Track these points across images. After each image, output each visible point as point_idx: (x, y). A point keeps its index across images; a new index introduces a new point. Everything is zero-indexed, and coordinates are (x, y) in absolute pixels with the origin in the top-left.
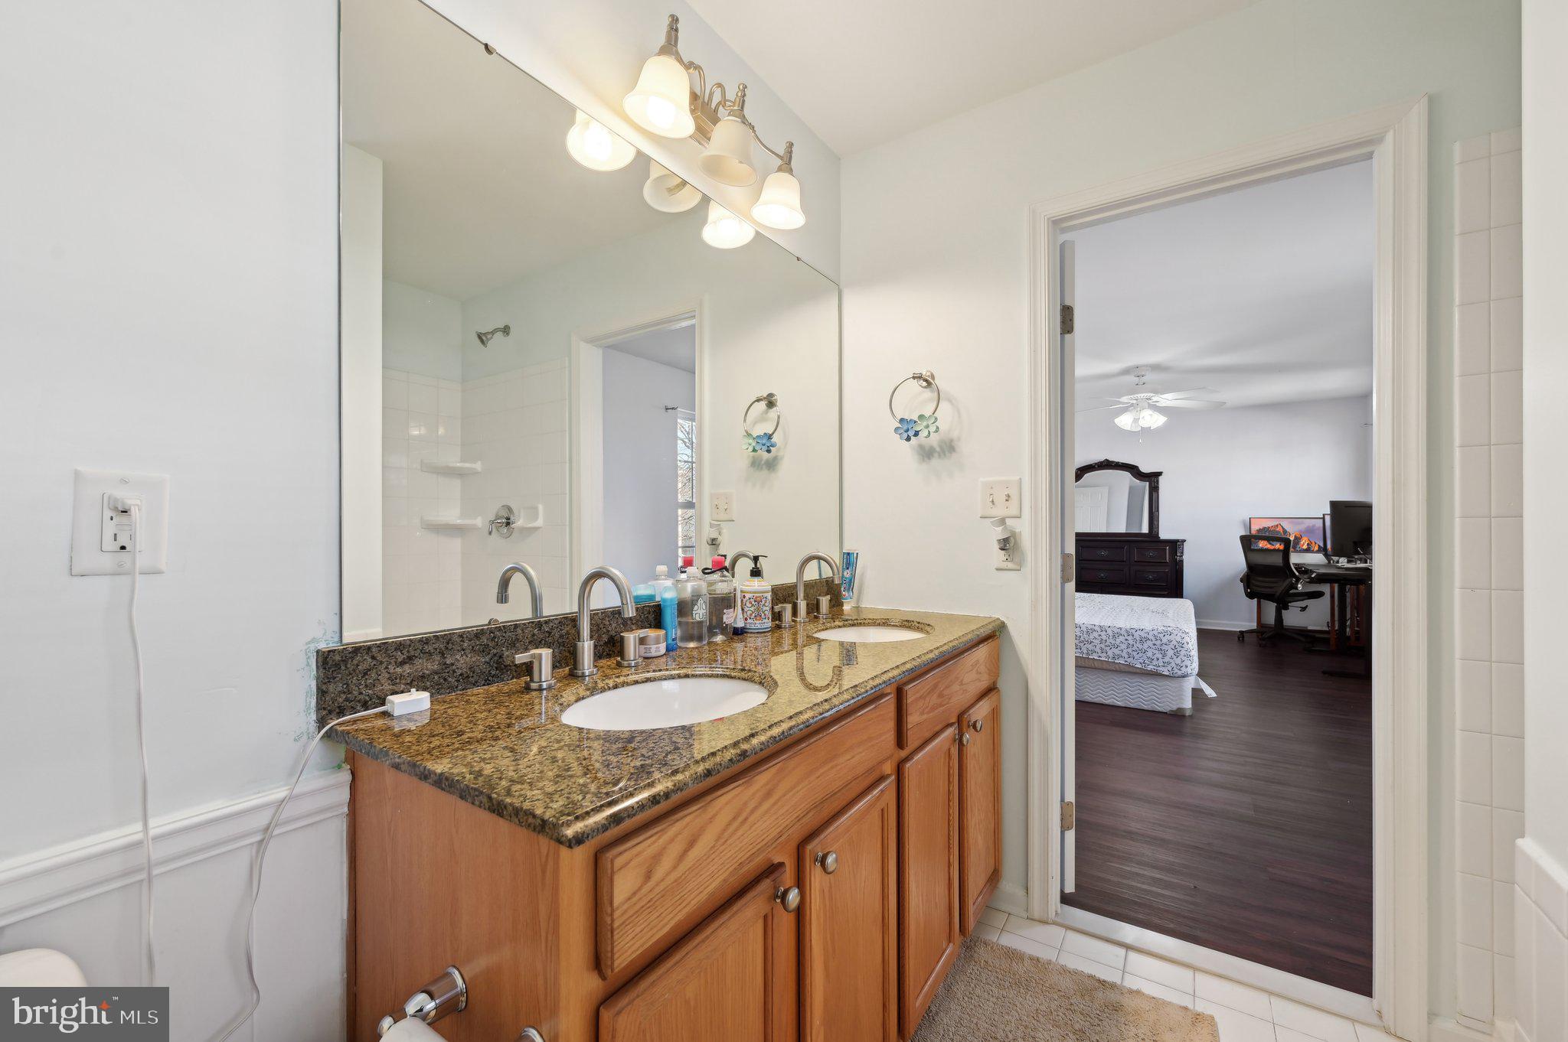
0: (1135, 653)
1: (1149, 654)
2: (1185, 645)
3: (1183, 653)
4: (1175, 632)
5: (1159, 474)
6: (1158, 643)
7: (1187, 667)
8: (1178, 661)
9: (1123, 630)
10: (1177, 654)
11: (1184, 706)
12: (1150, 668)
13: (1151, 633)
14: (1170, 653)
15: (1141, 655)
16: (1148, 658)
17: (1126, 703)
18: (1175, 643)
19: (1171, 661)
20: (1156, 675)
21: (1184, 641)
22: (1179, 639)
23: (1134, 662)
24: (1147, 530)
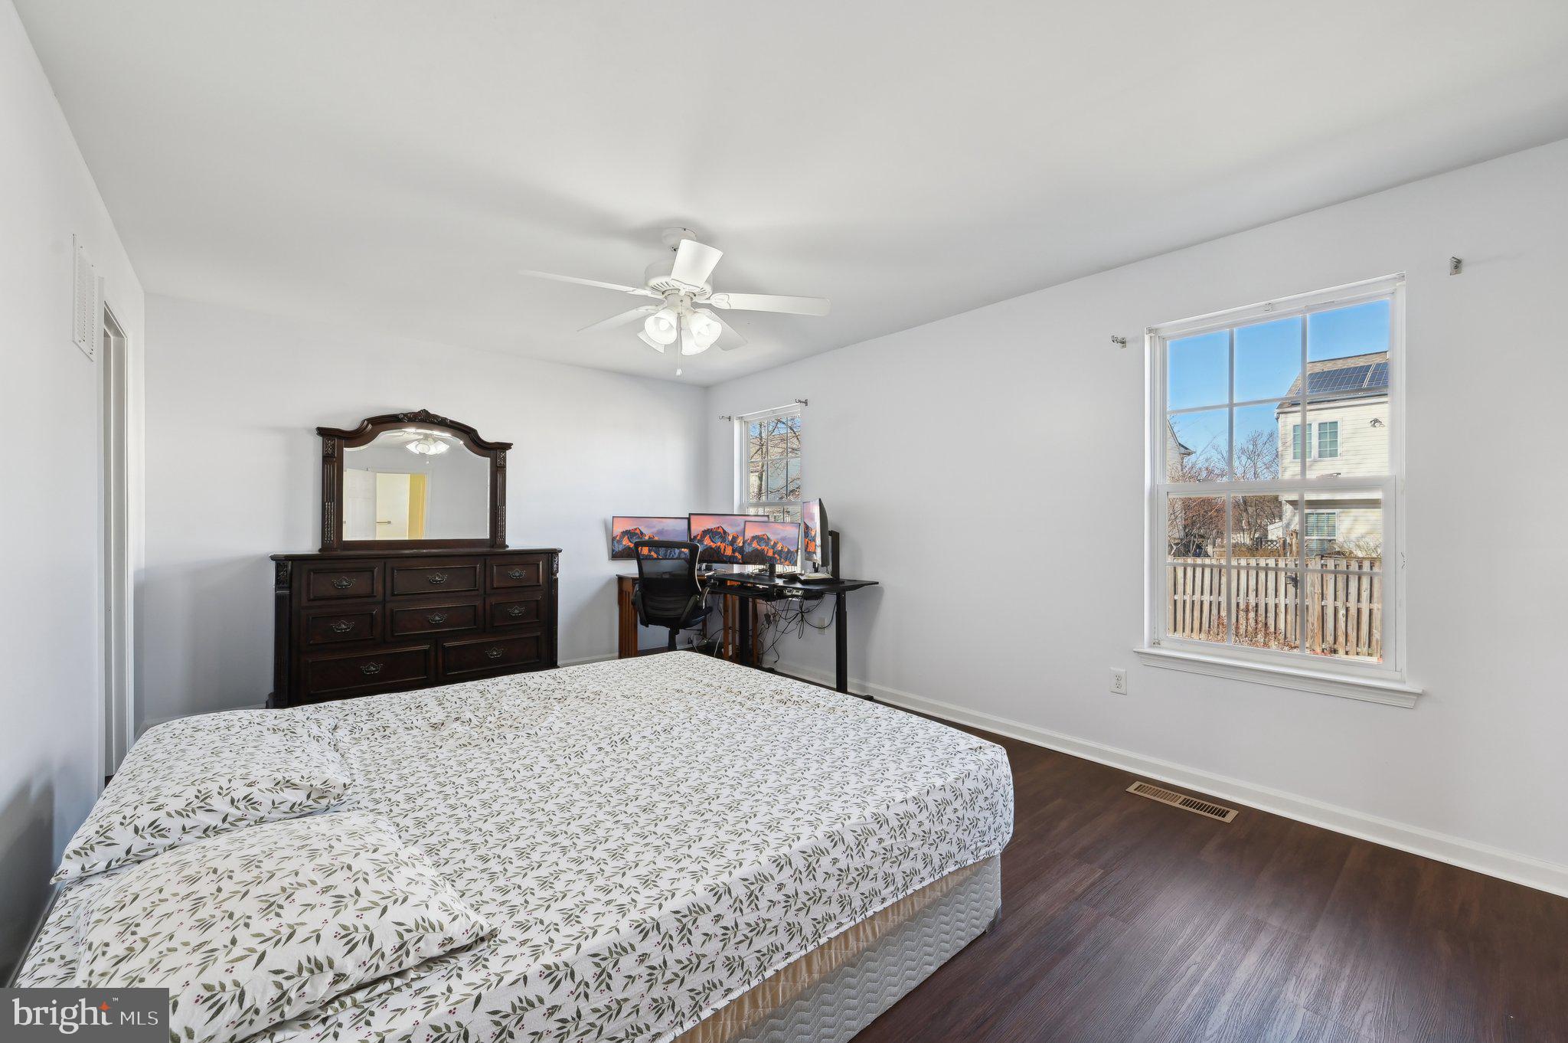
5: (506, 446)
24: (485, 535)
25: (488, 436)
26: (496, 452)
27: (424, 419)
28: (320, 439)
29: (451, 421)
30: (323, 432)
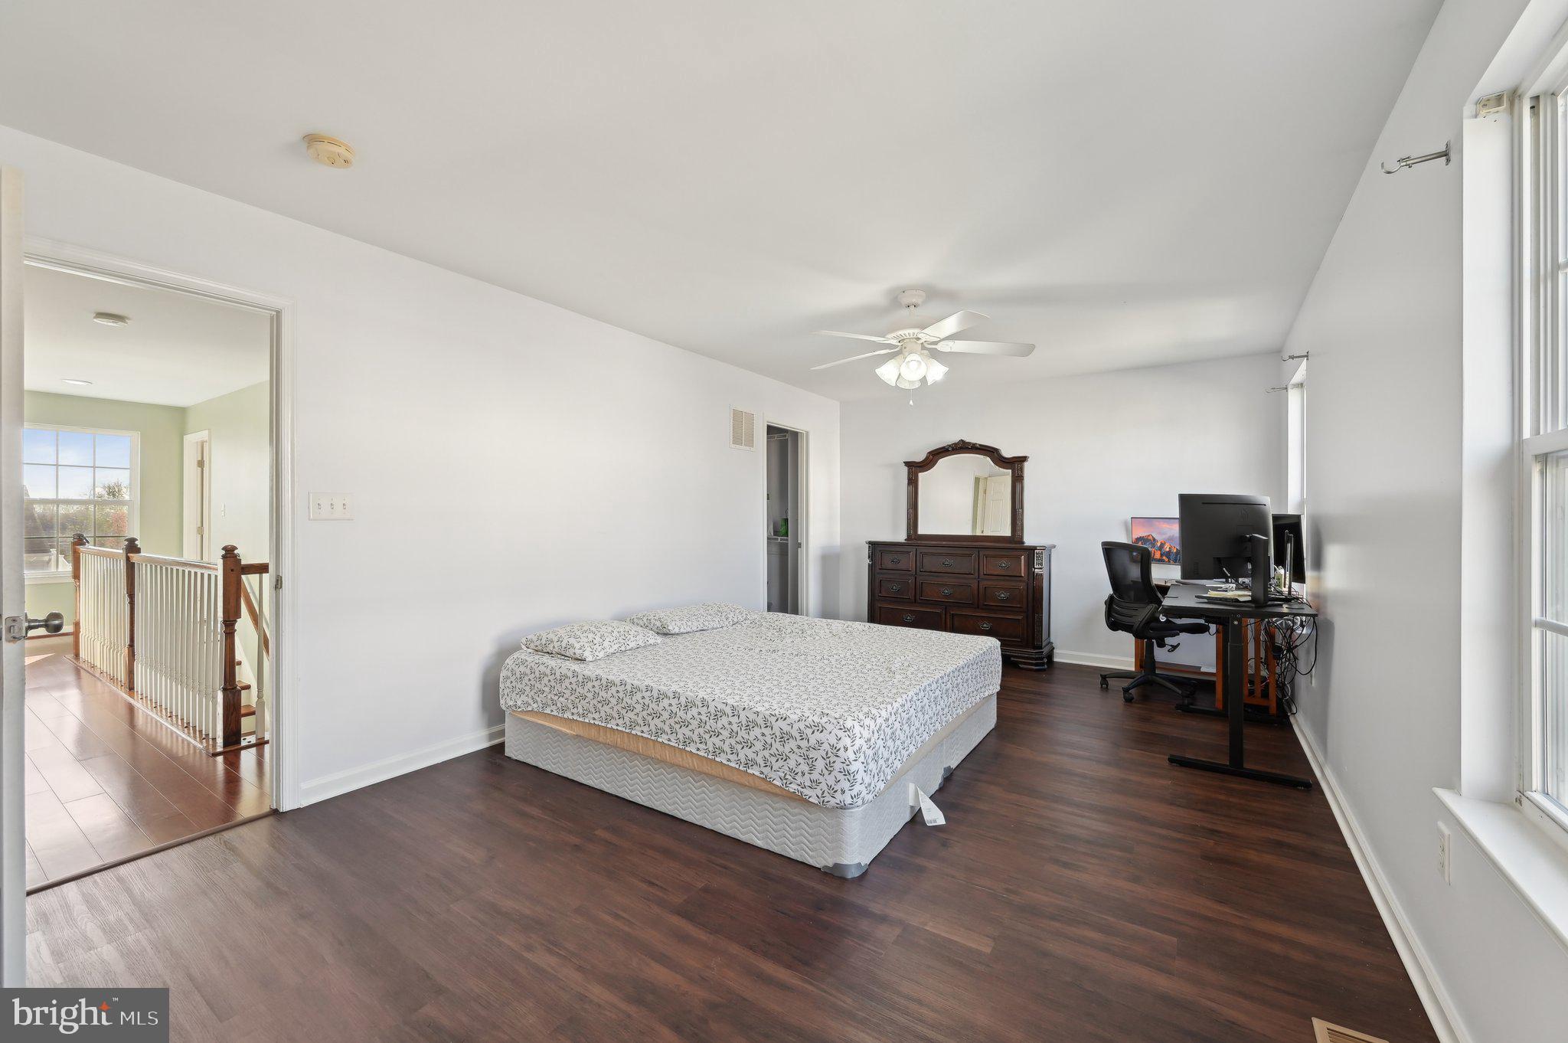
0: (774, 760)
1: (792, 763)
2: (841, 753)
3: (838, 766)
4: (829, 727)
5: (1023, 459)
6: (804, 744)
7: (843, 792)
8: (831, 781)
9: (761, 716)
10: (829, 767)
11: (845, 862)
12: (793, 788)
13: (796, 726)
14: (820, 765)
15: (781, 762)
16: (791, 770)
17: (767, 843)
18: (828, 748)
19: (821, 779)
20: (801, 800)
21: (840, 745)
22: (833, 741)
23: (773, 775)
24: (1008, 533)
25: (1007, 453)
26: (1016, 465)
27: (962, 447)
28: (906, 469)
29: (980, 445)
30: (907, 464)
